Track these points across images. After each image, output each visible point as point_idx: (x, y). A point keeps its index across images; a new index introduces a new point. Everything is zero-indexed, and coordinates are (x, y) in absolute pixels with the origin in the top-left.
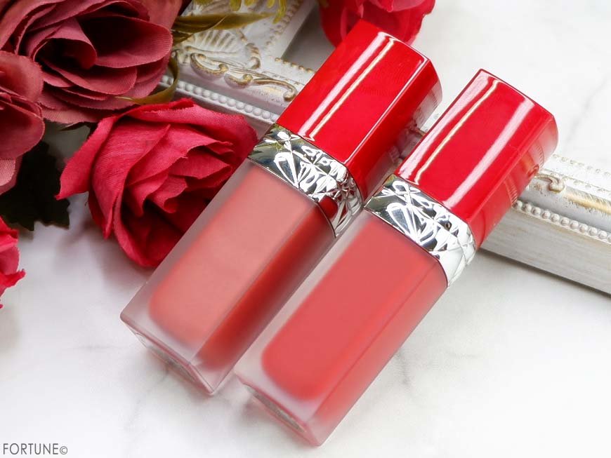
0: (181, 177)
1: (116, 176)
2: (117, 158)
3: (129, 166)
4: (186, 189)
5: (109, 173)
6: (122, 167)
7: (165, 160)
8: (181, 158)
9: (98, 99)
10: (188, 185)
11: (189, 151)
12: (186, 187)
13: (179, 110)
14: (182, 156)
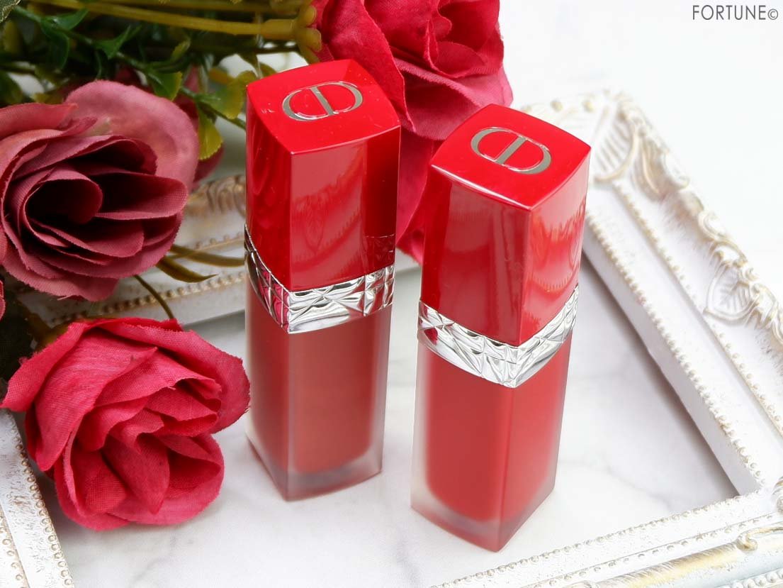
0: (157, 413)
1: (83, 391)
2: (85, 372)
3: (103, 382)
4: (162, 428)
5: (73, 387)
6: (93, 383)
7: (146, 387)
8: (167, 388)
9: (99, 263)
10: (164, 423)
11: (179, 382)
12: (163, 425)
13: (172, 332)
14: (169, 385)
